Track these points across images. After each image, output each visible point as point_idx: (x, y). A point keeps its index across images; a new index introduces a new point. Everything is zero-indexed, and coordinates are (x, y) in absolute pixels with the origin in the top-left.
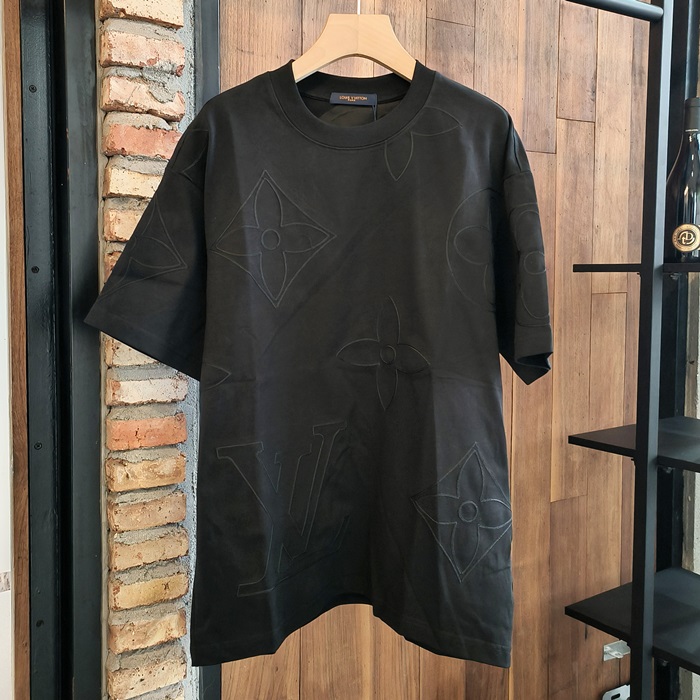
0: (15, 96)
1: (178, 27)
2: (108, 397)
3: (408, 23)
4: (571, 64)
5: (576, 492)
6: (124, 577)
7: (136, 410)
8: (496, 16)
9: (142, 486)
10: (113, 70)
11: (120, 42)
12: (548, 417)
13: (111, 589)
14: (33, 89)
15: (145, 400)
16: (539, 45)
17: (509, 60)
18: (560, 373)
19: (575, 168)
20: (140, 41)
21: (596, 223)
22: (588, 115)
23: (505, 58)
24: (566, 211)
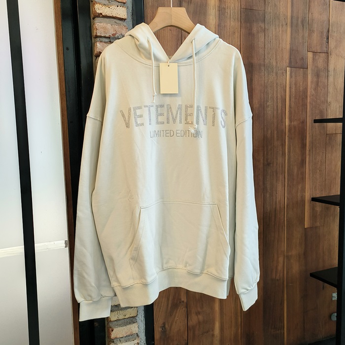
0: (61, 52)
1: (125, 19)
3: (232, 12)
4: (315, 26)
5: (318, 224)
8: (276, 5)
10: (98, 39)
11: (100, 27)
12: (303, 190)
14: (67, 49)
16: (298, 18)
17: (282, 25)
18: (310, 170)
19: (317, 75)
20: (109, 26)
21: (329, 100)
22: (325, 50)
23: (281, 24)
24: (313, 95)
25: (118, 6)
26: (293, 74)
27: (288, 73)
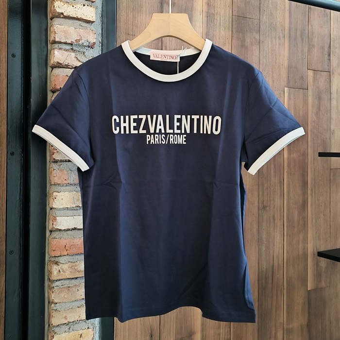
0: (4, 60)
1: (93, 22)
2: (50, 226)
3: (222, 19)
4: (315, 40)
5: (323, 284)
6: (57, 330)
7: (65, 234)
8: (272, 14)
9: (68, 277)
10: (56, 46)
11: (60, 30)
12: (305, 241)
13: (50, 336)
14: (14, 56)
15: (70, 228)
16: (297, 30)
17: (279, 38)
18: (312, 214)
19: (319, 98)
20: (72, 30)
21: (332, 128)
22: (326, 68)
23: (277, 37)
24: (314, 122)
25: (84, 5)
26: (292, 95)
27: (286, 94)
